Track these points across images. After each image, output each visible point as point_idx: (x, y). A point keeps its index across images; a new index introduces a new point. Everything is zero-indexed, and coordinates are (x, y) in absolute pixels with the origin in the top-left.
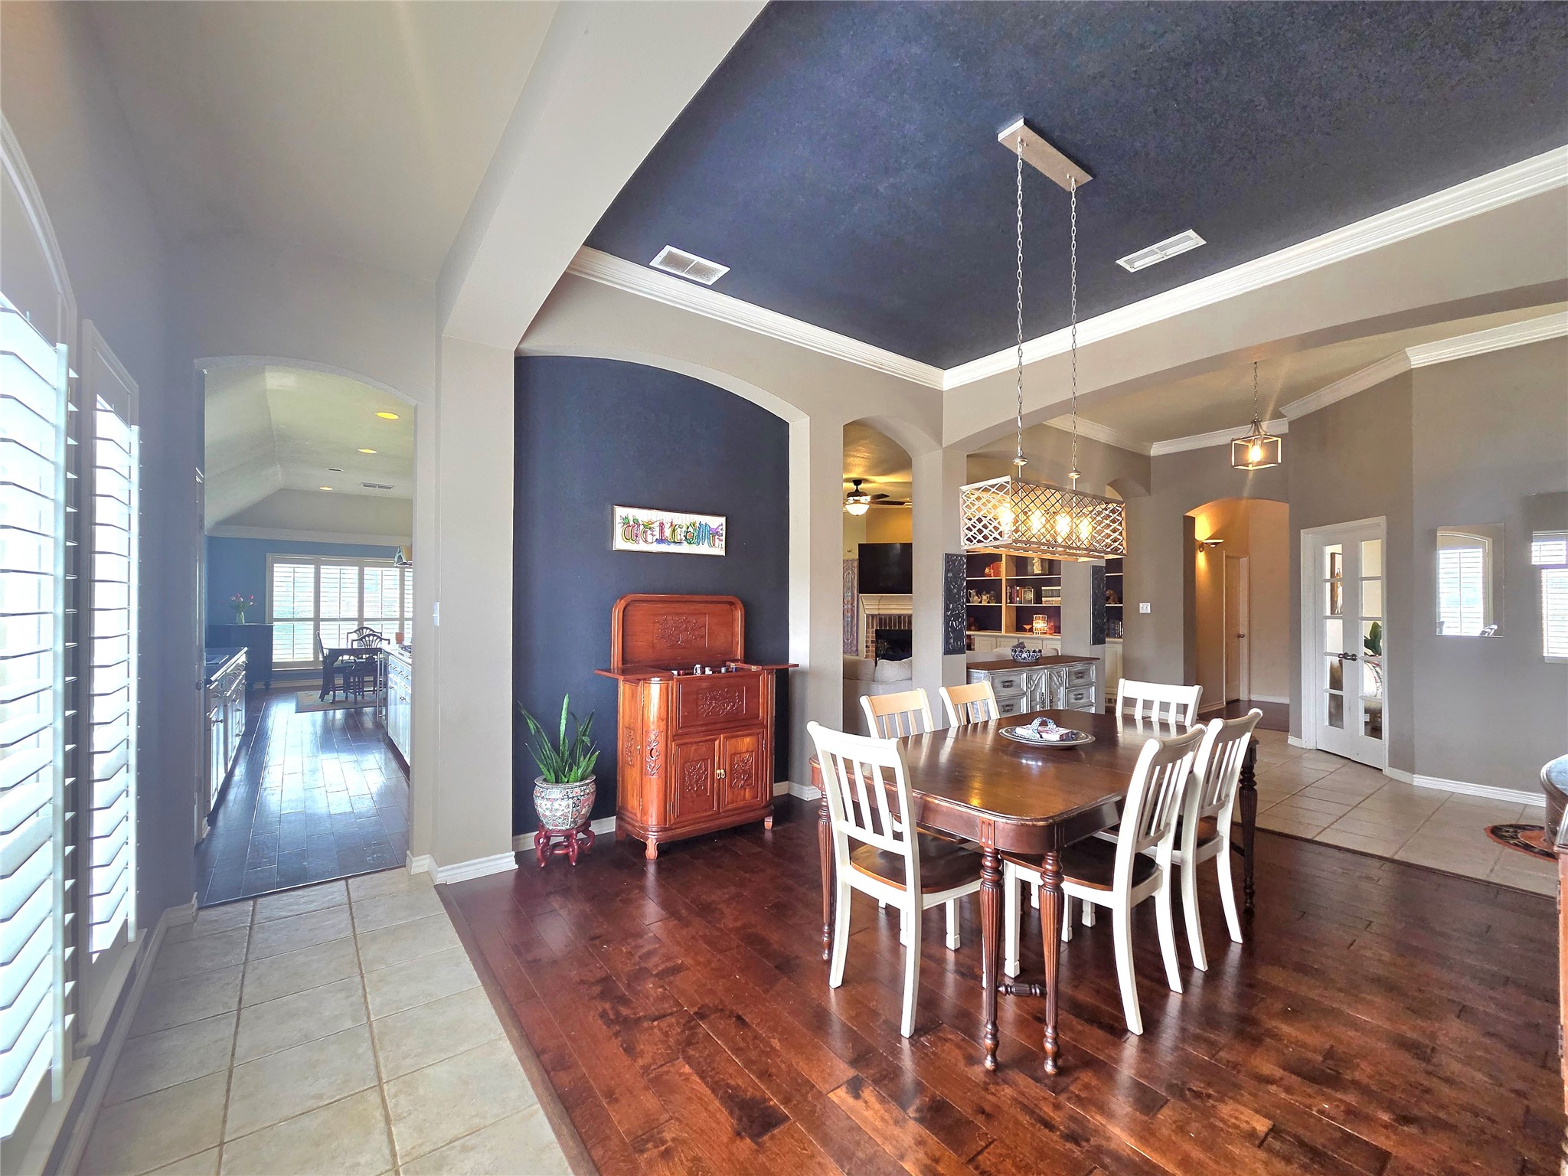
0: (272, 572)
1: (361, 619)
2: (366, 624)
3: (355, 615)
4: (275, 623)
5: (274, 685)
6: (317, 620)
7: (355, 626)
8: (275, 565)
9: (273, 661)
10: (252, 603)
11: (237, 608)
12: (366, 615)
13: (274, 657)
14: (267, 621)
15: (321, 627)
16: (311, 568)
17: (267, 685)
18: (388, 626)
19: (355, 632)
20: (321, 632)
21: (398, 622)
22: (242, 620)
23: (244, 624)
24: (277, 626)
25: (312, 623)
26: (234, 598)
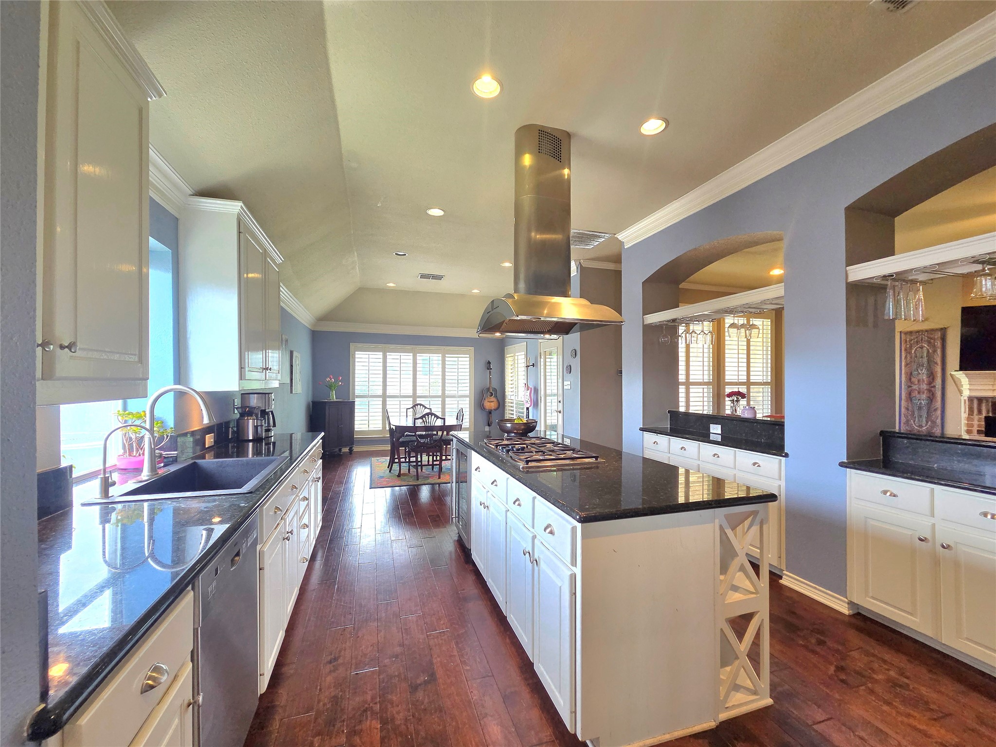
0: (354, 358)
1: (414, 396)
2: (419, 401)
3: (410, 393)
4: (356, 399)
5: (356, 449)
6: (384, 397)
7: (409, 403)
8: (356, 353)
9: (356, 429)
10: (340, 383)
11: (330, 387)
12: (419, 393)
13: (356, 426)
14: (351, 399)
15: (388, 403)
16: (380, 355)
17: (351, 450)
18: (434, 402)
19: (411, 408)
20: (388, 407)
21: (440, 399)
22: (334, 397)
23: (335, 400)
24: (358, 401)
25: (381, 399)
26: (328, 379)
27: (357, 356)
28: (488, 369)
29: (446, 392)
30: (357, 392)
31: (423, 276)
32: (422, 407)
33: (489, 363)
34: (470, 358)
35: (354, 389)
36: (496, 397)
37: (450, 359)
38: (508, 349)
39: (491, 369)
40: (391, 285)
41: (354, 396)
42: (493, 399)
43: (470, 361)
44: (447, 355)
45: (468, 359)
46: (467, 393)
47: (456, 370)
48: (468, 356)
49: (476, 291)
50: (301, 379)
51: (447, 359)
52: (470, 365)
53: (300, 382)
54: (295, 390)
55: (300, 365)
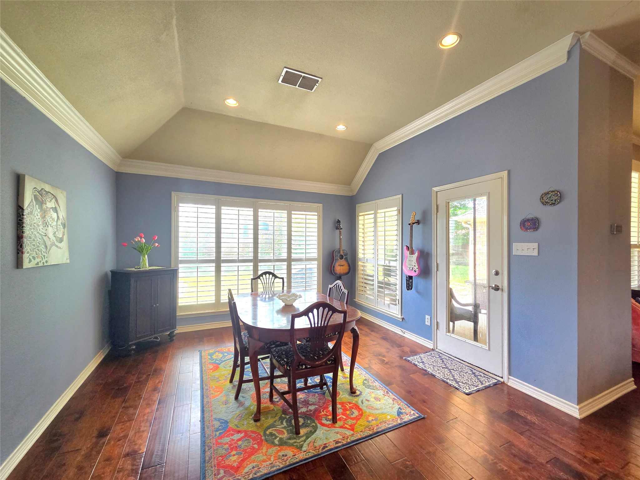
0: (178, 211)
3: (251, 256)
6: (218, 262)
8: (181, 205)
9: (179, 304)
10: (157, 244)
11: (140, 250)
13: (179, 300)
15: (222, 269)
16: (212, 209)
22: (145, 264)
23: (148, 268)
24: (182, 269)
25: (214, 265)
26: (137, 239)
27: (181, 209)
28: (337, 228)
29: (293, 255)
30: (181, 256)
32: (271, 276)
33: (339, 222)
34: (318, 216)
35: (177, 252)
36: (346, 259)
37: (297, 216)
38: (359, 207)
39: (342, 229)
41: (178, 262)
42: (343, 262)
43: (318, 219)
44: (293, 212)
45: (316, 217)
46: (316, 256)
47: (304, 230)
48: (316, 214)
49: (341, 128)
50: (65, 238)
51: (293, 216)
52: (318, 224)
53: (64, 245)
54: (37, 260)
55: (62, 213)
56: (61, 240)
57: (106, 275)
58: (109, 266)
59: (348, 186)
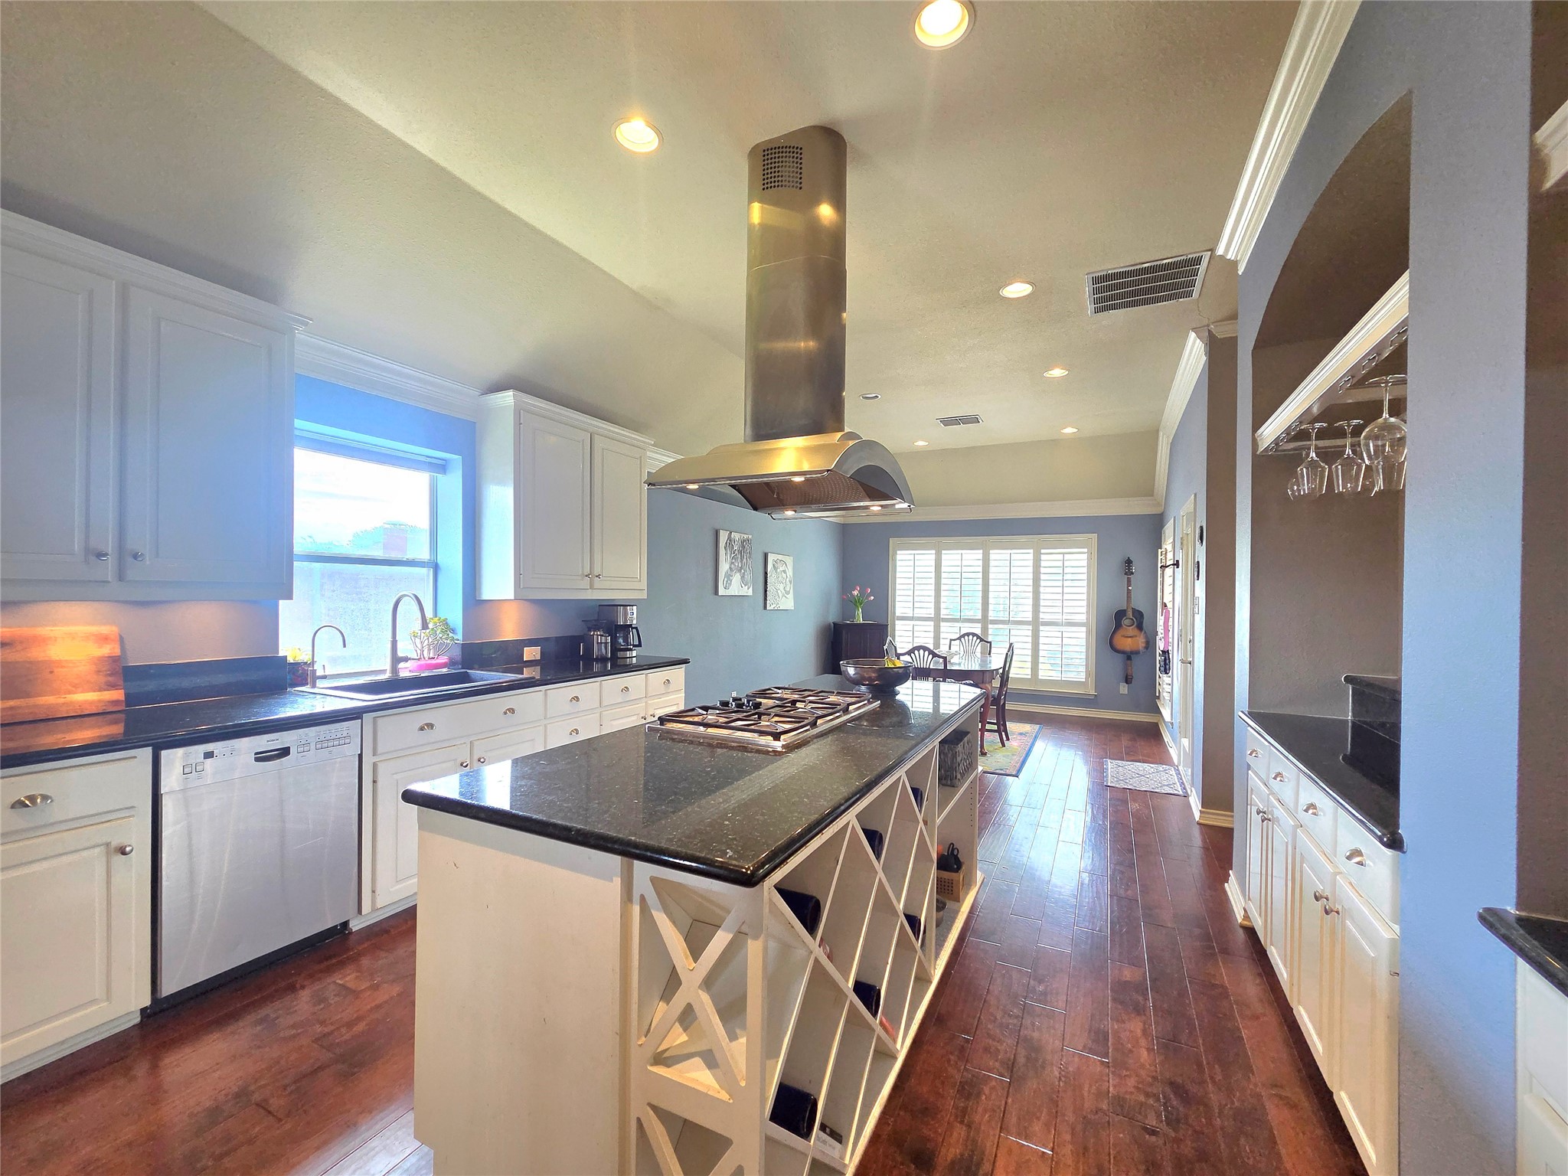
0: (895, 561)
1: (985, 620)
4: (897, 622)
8: (900, 552)
10: (872, 598)
11: (856, 603)
12: (992, 616)
14: (889, 621)
16: (928, 554)
18: (1019, 632)
21: (1030, 628)
23: (862, 622)
24: (898, 626)
27: (898, 557)
28: (1126, 573)
29: (1041, 616)
30: (898, 612)
31: (948, 422)
32: (975, 638)
33: (1129, 562)
34: (1090, 553)
35: (894, 607)
36: (1141, 627)
37: (1051, 558)
39: (1132, 573)
40: (921, 443)
41: (895, 618)
42: (1135, 630)
43: (1089, 559)
44: (1043, 551)
45: (1085, 556)
46: (1083, 618)
48: (1086, 550)
49: (1069, 430)
50: (791, 591)
51: (1043, 557)
52: (1089, 566)
53: (791, 596)
54: (774, 605)
55: (790, 573)
56: (788, 593)
57: (830, 625)
58: (833, 617)
59: (1150, 498)
